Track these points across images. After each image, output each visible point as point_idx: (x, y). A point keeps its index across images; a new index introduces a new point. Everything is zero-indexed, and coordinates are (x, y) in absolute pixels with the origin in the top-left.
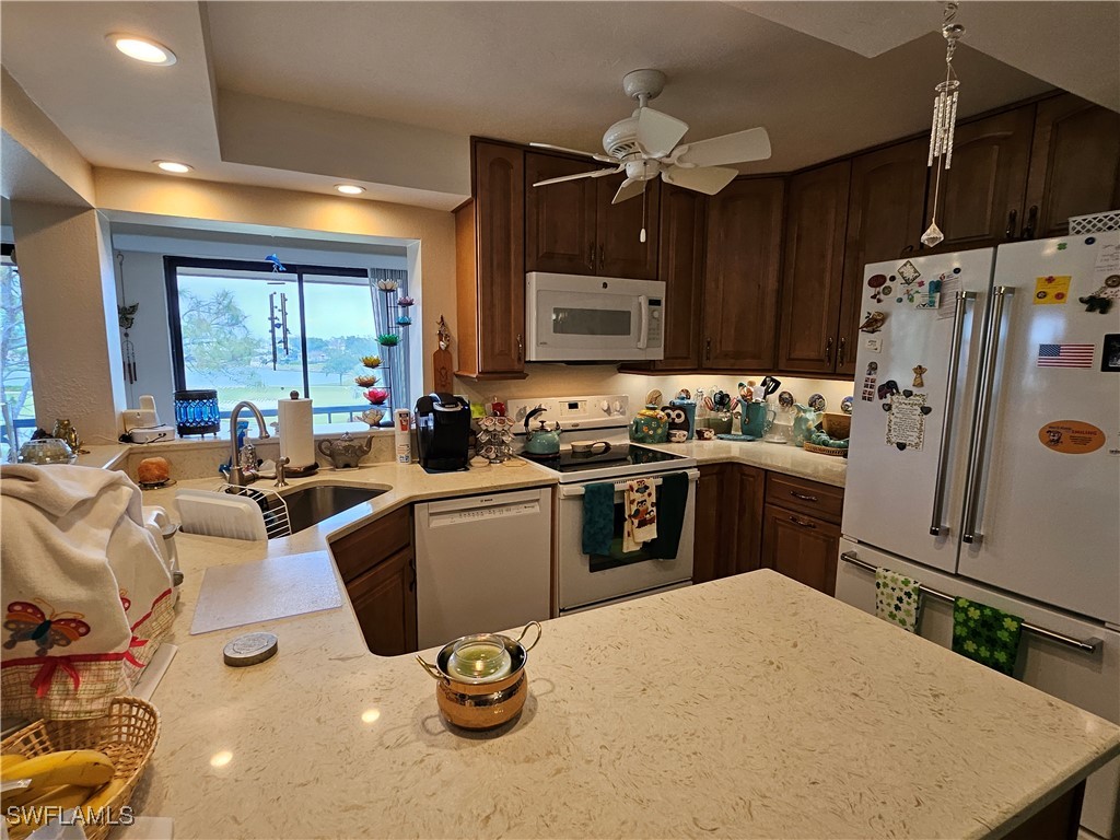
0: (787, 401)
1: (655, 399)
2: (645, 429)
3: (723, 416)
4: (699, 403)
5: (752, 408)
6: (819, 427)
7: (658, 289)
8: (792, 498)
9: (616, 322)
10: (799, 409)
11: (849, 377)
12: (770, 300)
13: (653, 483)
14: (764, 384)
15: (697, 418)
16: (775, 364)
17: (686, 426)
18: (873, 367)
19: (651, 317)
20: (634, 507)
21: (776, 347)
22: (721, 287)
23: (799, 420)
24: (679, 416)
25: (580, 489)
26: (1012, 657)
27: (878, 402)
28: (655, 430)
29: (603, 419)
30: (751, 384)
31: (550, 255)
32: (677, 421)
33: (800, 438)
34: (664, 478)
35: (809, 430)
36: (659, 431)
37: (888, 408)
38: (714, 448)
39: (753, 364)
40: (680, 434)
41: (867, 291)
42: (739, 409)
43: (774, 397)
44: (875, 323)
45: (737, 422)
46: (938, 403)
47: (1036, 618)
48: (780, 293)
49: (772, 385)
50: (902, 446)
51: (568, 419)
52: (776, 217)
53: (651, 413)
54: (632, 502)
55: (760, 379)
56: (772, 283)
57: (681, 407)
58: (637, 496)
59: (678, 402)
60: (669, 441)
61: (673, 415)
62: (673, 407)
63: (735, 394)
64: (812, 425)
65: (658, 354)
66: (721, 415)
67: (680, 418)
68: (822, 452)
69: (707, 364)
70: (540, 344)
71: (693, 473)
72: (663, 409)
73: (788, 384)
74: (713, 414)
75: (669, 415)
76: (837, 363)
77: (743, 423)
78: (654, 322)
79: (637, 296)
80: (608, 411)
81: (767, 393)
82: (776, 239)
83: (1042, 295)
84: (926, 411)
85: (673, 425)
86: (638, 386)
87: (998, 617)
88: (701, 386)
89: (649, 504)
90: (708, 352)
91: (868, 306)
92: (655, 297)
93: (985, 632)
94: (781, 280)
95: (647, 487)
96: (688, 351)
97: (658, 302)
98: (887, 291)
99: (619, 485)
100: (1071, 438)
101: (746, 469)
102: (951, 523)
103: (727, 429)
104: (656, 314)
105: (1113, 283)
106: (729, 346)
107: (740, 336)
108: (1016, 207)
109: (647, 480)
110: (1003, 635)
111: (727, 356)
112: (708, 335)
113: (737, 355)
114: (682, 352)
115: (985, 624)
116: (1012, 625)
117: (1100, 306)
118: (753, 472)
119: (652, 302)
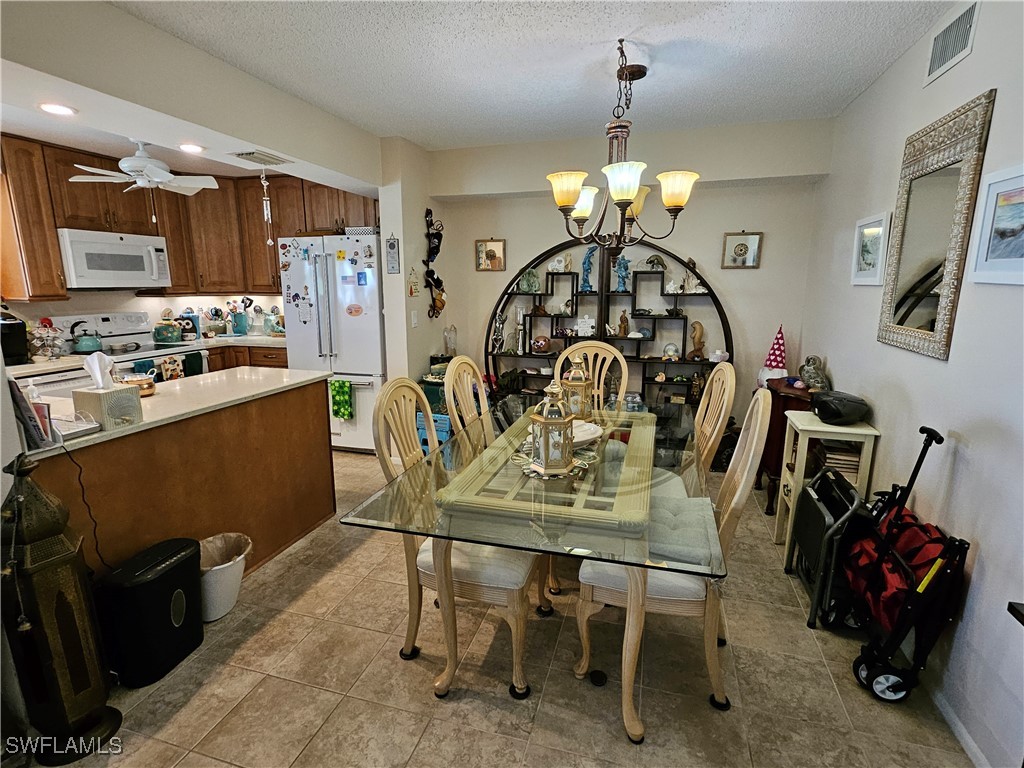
0: (258, 311)
1: (167, 315)
2: (165, 333)
3: (219, 323)
4: (202, 316)
5: (237, 316)
6: (278, 323)
7: (161, 242)
8: (264, 359)
9: (135, 263)
10: (266, 314)
11: (280, 293)
12: (237, 252)
13: (180, 358)
14: (243, 302)
15: (202, 328)
16: (248, 288)
17: (194, 330)
18: (289, 287)
19: (159, 260)
20: (169, 373)
21: (245, 278)
22: (204, 241)
23: (266, 321)
24: (188, 324)
25: (131, 365)
26: (350, 396)
27: (293, 304)
28: (172, 333)
29: (132, 328)
30: (235, 302)
31: (75, 217)
32: (187, 327)
33: (269, 331)
34: (186, 356)
35: (273, 326)
36: (175, 334)
37: (297, 306)
38: (215, 341)
39: (233, 289)
40: (191, 336)
41: (281, 251)
42: (229, 318)
43: (251, 309)
44: (286, 266)
45: (229, 327)
46: (313, 301)
47: (355, 380)
48: (242, 247)
49: (248, 302)
50: (305, 322)
51: (104, 329)
52: (232, 202)
53: (167, 322)
54: (167, 370)
55: (239, 298)
56: (236, 240)
57: (188, 318)
58: (171, 367)
59: (185, 315)
60: (183, 340)
61: (184, 323)
62: (183, 319)
63: (225, 309)
64: (274, 323)
65: (167, 283)
66: (217, 322)
68: (280, 336)
69: (202, 289)
70: (79, 276)
71: (205, 353)
72: (176, 320)
73: (259, 300)
74: (212, 323)
75: (180, 324)
76: (274, 289)
77: (234, 327)
78: (161, 264)
79: (146, 246)
81: (246, 307)
82: (234, 215)
83: (339, 257)
84: (311, 305)
85: (184, 330)
86: (153, 307)
87: (344, 383)
88: (200, 305)
89: (178, 371)
90: (202, 282)
91: (282, 259)
92: (160, 247)
94: (241, 239)
95: (175, 361)
96: (188, 281)
97: (162, 251)
98: (289, 251)
99: (157, 361)
100: (354, 311)
101: (239, 349)
102: (326, 351)
103: (223, 331)
104: (161, 258)
105: (356, 254)
106: (215, 278)
107: (221, 272)
108: (337, 217)
109: (176, 357)
110: (346, 389)
111: (214, 284)
112: (200, 271)
113: (222, 283)
114: (183, 282)
115: (341, 387)
116: (347, 384)
117: (354, 262)
118: (242, 349)
119: (157, 250)
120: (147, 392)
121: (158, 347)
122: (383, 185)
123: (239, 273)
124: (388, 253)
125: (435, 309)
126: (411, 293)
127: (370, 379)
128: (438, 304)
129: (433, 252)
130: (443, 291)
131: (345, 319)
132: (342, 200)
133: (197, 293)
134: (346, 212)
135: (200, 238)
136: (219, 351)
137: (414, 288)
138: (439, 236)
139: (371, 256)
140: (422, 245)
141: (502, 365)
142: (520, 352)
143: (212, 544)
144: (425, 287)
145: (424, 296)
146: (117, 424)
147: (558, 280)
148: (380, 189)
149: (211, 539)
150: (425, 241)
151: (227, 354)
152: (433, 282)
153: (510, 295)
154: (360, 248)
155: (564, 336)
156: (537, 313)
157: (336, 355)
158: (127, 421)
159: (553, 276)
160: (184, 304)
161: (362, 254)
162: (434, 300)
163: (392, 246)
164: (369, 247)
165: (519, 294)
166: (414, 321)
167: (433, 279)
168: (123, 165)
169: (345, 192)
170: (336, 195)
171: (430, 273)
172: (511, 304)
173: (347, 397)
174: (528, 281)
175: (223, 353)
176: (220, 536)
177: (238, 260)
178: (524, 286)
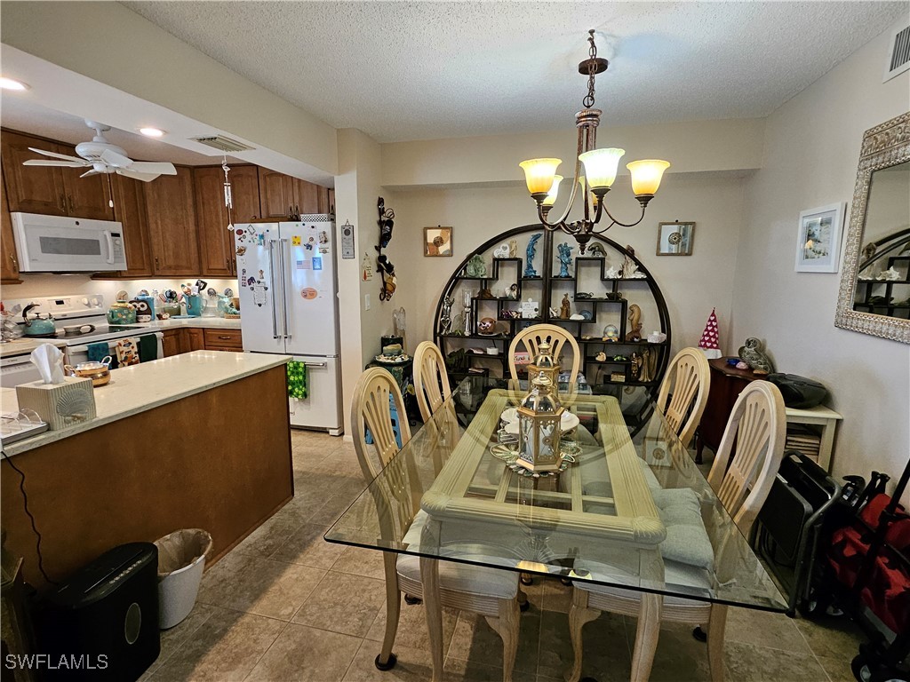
0: (212, 293)
1: (122, 297)
2: (120, 315)
3: (174, 305)
4: (156, 298)
5: (191, 298)
6: (231, 305)
7: (117, 227)
8: (219, 340)
9: (91, 247)
10: (220, 297)
11: (236, 277)
12: (192, 236)
13: (135, 341)
14: (197, 284)
15: (156, 309)
16: (202, 272)
17: (149, 312)
18: (244, 271)
19: (115, 244)
20: (124, 356)
21: (200, 262)
22: (160, 227)
23: (220, 303)
24: (142, 306)
25: (85, 348)
26: (304, 377)
27: (248, 287)
28: (126, 315)
29: (86, 311)
30: (189, 285)
31: (29, 201)
32: (141, 309)
33: (222, 312)
34: (141, 338)
35: (226, 308)
36: (130, 316)
37: (252, 289)
38: (169, 322)
39: (188, 272)
40: (145, 317)
41: (237, 237)
42: (184, 300)
43: (205, 292)
44: (242, 251)
45: (184, 308)
46: (269, 284)
47: (308, 360)
48: (197, 232)
49: (202, 285)
50: (260, 305)
51: (58, 312)
52: (188, 189)
53: (122, 305)
54: (121, 353)
55: (193, 282)
56: (192, 227)
57: (143, 301)
58: (126, 349)
59: (140, 298)
60: (138, 322)
61: (138, 305)
62: (138, 301)
63: (180, 292)
64: (227, 305)
65: (123, 267)
66: (172, 304)
67: (144, 308)
68: (234, 318)
69: (157, 273)
70: (32, 260)
71: (160, 335)
72: (131, 302)
73: (212, 283)
74: (167, 305)
75: (135, 306)
76: (229, 272)
77: (188, 308)
78: (118, 249)
79: (102, 230)
80: (89, 305)
81: (200, 289)
82: (190, 201)
83: (294, 243)
84: (266, 289)
85: (139, 312)
86: (109, 288)
87: (298, 363)
88: (156, 288)
89: (133, 353)
90: (158, 265)
91: (238, 244)
92: (117, 232)
93: (295, 371)
94: (197, 224)
95: (130, 343)
96: (143, 264)
97: (118, 235)
98: (244, 237)
99: (111, 344)
100: (309, 294)
101: (192, 331)
102: (280, 333)
103: (177, 312)
104: (118, 242)
105: (312, 239)
106: (171, 262)
107: (177, 256)
108: (291, 205)
109: (130, 339)
110: (301, 370)
111: (170, 267)
112: (156, 254)
113: (177, 267)
114: (139, 265)
115: (295, 368)
116: (302, 365)
117: (309, 247)
118: (196, 331)
119: (113, 235)
120: (101, 381)
121: (112, 329)
122: (339, 175)
123: (194, 256)
124: (343, 239)
125: (386, 292)
126: (365, 277)
127: (325, 360)
128: (389, 287)
129: (384, 239)
130: (393, 275)
131: (299, 303)
132: (296, 188)
133: (152, 276)
134: (300, 200)
135: (157, 223)
136: (174, 332)
137: (367, 272)
138: (390, 223)
139: (326, 241)
140: (375, 231)
141: (449, 345)
142: (467, 333)
143: (169, 542)
144: (377, 271)
145: (376, 280)
146: (67, 422)
147: (502, 266)
148: (336, 178)
149: (168, 536)
150: (377, 228)
151: (181, 335)
152: (384, 267)
153: (457, 279)
154: (316, 234)
155: (509, 318)
156: (483, 297)
157: (291, 337)
158: (79, 418)
159: (498, 262)
160: (138, 287)
161: (317, 239)
162: (385, 283)
163: (347, 232)
164: (324, 233)
165: (467, 278)
166: (367, 304)
167: (385, 264)
168: (80, 150)
169: (299, 180)
170: (290, 184)
171: (382, 259)
172: (458, 287)
173: (301, 378)
174: (475, 266)
175: (178, 334)
176: (178, 533)
177: (193, 246)
178: (471, 270)
